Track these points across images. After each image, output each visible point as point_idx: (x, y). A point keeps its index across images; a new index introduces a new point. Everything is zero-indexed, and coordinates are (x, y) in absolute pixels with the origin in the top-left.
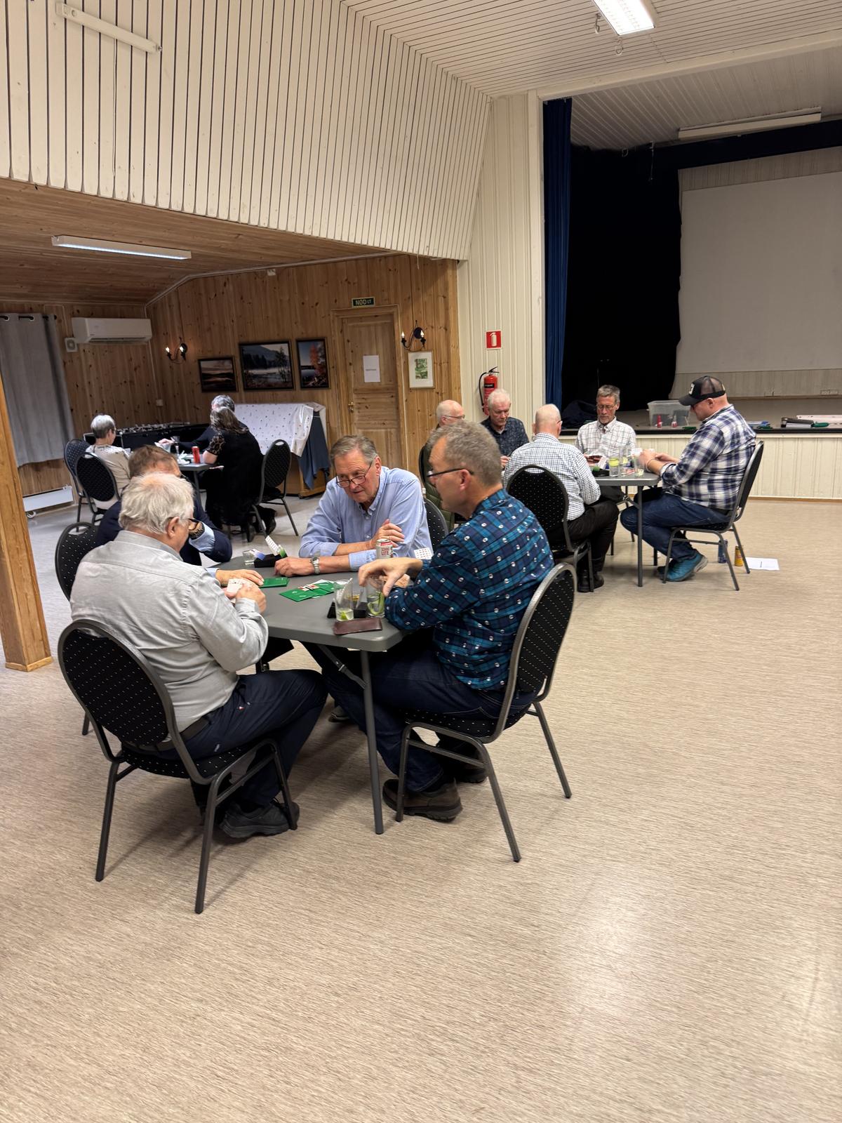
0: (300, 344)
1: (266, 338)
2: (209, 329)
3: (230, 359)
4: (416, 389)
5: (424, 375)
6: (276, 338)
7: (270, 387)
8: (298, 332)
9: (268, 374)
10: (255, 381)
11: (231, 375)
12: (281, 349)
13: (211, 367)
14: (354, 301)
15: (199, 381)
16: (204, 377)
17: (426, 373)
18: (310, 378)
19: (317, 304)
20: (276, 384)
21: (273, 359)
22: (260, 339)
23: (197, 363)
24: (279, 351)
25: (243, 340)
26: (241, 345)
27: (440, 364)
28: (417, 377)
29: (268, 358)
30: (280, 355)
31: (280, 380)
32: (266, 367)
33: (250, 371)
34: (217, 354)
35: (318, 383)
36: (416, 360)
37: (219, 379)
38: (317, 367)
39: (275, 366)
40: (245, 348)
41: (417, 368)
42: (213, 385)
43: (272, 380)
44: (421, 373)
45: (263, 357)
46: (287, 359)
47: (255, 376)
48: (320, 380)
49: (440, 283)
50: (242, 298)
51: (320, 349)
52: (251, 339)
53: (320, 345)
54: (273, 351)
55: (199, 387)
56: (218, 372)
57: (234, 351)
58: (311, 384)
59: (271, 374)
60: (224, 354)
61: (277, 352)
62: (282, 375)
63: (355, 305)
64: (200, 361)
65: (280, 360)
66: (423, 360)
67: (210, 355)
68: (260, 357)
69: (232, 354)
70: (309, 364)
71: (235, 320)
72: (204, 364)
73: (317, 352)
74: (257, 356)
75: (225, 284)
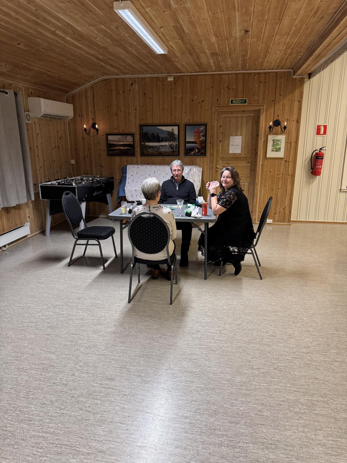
0: (187, 127)
1: (162, 122)
2: (116, 114)
3: (133, 135)
4: (271, 158)
5: (278, 150)
6: (169, 122)
7: (161, 154)
8: (186, 119)
9: (160, 146)
10: (150, 150)
11: (132, 146)
12: (173, 130)
13: (116, 139)
14: (232, 101)
15: (106, 148)
16: (110, 146)
17: (280, 148)
18: (192, 149)
19: (203, 101)
20: (166, 152)
21: (165, 136)
22: (156, 122)
23: (105, 137)
24: (171, 131)
25: (143, 123)
26: (141, 126)
27: (290, 144)
28: (272, 151)
29: (161, 135)
30: (171, 134)
31: (169, 150)
32: (159, 141)
33: (147, 144)
34: (121, 131)
35: (198, 153)
36: (274, 140)
37: (122, 148)
38: (198, 142)
39: (166, 141)
40: (145, 128)
41: (273, 145)
42: (116, 152)
43: (163, 150)
44: (276, 149)
45: (158, 134)
46: (177, 136)
47: (150, 147)
48: (199, 151)
49: (297, 92)
50: (145, 94)
51: (202, 131)
52: (149, 122)
53: (202, 128)
54: (166, 131)
55: (105, 152)
56: (122, 143)
57: (135, 130)
58: (192, 153)
59: (163, 146)
60: (127, 131)
61: (169, 132)
62: (171, 147)
63: (232, 103)
64: (107, 135)
65: (171, 136)
66: (278, 140)
67: (115, 131)
68: (155, 134)
69: (133, 131)
70: (193, 140)
71: (138, 109)
72: (110, 138)
73: (200, 133)
74: (153, 134)
75: (132, 85)
